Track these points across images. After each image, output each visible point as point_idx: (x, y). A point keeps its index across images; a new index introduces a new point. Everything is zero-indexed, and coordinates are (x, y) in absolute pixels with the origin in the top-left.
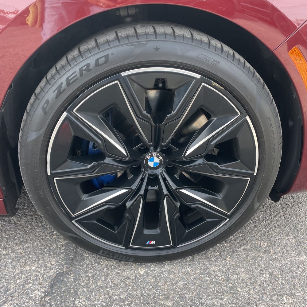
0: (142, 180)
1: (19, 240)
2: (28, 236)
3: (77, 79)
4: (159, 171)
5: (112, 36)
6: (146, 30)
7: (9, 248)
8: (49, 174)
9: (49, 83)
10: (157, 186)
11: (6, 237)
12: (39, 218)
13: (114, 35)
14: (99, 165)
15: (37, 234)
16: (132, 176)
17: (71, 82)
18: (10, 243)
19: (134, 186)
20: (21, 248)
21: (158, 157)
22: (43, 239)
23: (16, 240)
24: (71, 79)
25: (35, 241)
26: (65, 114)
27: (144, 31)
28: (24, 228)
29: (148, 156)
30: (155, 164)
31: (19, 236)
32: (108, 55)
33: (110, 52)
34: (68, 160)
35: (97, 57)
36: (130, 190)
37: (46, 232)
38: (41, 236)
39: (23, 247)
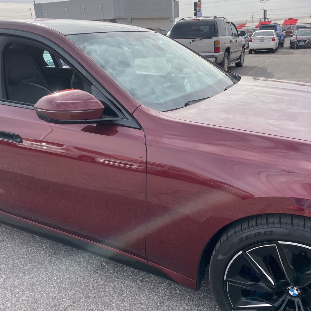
0: (283, 301)
1: (195, 302)
2: (201, 301)
3: (252, 238)
4: (296, 300)
5: (277, 220)
6: (299, 222)
7: (189, 305)
8: (225, 279)
9: (236, 234)
10: (293, 309)
11: (188, 297)
12: (209, 291)
13: (278, 220)
14: (254, 285)
15: (206, 303)
16: (276, 297)
17: (248, 238)
18: (190, 302)
19: (276, 305)
20: (196, 309)
21: (297, 290)
22: (209, 308)
23: (193, 301)
24: (249, 237)
25: (205, 308)
26: (241, 252)
27: (297, 223)
28: (199, 295)
29: (290, 287)
30: (294, 294)
31: (196, 299)
32: (272, 231)
33: (274, 230)
34: (237, 275)
35: (266, 230)
36: (273, 306)
37: (212, 304)
38: (208, 305)
39: (197, 309)
